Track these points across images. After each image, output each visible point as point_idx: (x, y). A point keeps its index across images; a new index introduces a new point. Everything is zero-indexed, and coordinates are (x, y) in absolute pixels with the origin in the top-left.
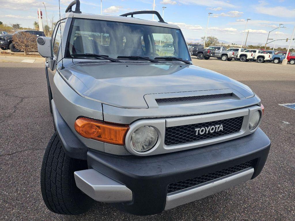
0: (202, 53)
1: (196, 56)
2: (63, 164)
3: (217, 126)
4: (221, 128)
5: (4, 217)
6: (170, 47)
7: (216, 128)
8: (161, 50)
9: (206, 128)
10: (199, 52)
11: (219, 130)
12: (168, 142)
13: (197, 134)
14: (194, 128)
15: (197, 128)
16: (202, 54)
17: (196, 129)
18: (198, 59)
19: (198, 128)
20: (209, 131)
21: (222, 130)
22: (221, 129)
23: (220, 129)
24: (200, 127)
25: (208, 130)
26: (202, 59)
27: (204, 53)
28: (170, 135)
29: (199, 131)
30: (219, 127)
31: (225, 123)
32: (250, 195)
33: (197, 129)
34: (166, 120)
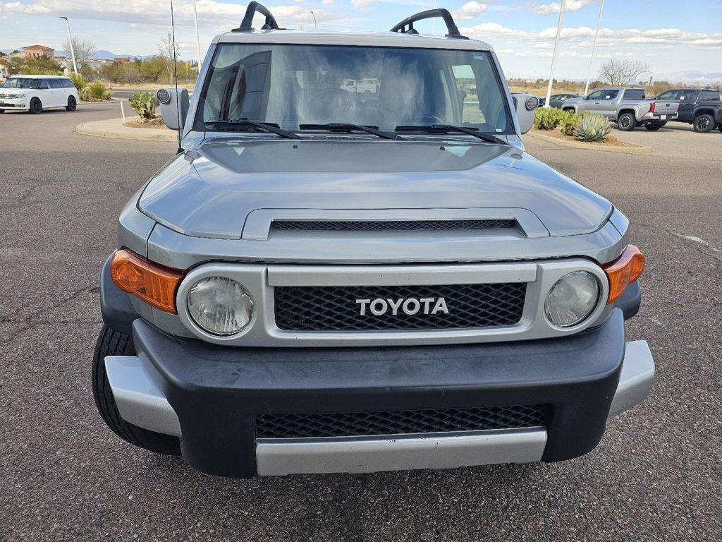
0: (711, 112)
1: (691, 123)
2: (126, 343)
3: (428, 301)
4: (441, 306)
5: (61, 429)
6: (608, 97)
7: (423, 305)
8: (579, 108)
9: (390, 301)
10: (701, 112)
11: (434, 312)
12: (284, 322)
13: (363, 313)
14: (353, 298)
15: (360, 299)
16: (709, 116)
17: (358, 301)
18: (695, 130)
19: (365, 298)
20: (400, 309)
21: (446, 312)
22: (440, 309)
23: (437, 309)
24: (373, 297)
25: (395, 307)
26: (708, 132)
27: (716, 114)
28: (286, 305)
29: (368, 305)
30: (432, 305)
31: (455, 295)
32: (612, 519)
33: (363, 302)
34: (267, 269)
